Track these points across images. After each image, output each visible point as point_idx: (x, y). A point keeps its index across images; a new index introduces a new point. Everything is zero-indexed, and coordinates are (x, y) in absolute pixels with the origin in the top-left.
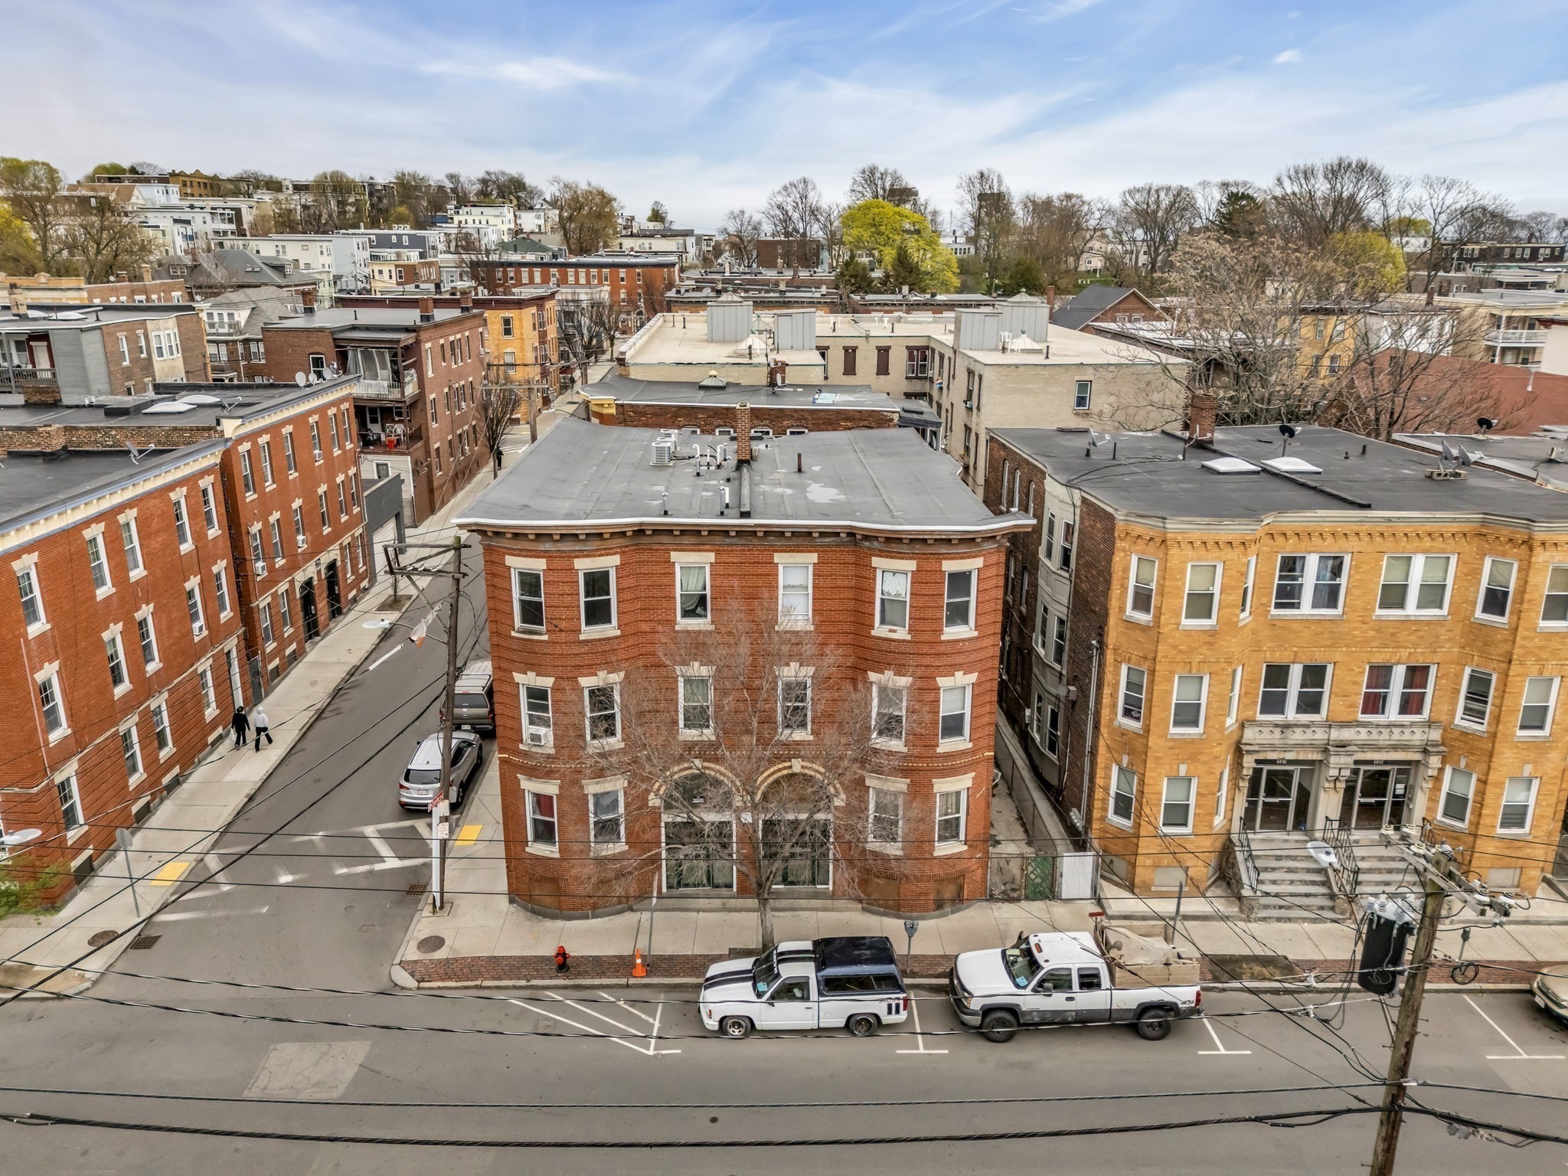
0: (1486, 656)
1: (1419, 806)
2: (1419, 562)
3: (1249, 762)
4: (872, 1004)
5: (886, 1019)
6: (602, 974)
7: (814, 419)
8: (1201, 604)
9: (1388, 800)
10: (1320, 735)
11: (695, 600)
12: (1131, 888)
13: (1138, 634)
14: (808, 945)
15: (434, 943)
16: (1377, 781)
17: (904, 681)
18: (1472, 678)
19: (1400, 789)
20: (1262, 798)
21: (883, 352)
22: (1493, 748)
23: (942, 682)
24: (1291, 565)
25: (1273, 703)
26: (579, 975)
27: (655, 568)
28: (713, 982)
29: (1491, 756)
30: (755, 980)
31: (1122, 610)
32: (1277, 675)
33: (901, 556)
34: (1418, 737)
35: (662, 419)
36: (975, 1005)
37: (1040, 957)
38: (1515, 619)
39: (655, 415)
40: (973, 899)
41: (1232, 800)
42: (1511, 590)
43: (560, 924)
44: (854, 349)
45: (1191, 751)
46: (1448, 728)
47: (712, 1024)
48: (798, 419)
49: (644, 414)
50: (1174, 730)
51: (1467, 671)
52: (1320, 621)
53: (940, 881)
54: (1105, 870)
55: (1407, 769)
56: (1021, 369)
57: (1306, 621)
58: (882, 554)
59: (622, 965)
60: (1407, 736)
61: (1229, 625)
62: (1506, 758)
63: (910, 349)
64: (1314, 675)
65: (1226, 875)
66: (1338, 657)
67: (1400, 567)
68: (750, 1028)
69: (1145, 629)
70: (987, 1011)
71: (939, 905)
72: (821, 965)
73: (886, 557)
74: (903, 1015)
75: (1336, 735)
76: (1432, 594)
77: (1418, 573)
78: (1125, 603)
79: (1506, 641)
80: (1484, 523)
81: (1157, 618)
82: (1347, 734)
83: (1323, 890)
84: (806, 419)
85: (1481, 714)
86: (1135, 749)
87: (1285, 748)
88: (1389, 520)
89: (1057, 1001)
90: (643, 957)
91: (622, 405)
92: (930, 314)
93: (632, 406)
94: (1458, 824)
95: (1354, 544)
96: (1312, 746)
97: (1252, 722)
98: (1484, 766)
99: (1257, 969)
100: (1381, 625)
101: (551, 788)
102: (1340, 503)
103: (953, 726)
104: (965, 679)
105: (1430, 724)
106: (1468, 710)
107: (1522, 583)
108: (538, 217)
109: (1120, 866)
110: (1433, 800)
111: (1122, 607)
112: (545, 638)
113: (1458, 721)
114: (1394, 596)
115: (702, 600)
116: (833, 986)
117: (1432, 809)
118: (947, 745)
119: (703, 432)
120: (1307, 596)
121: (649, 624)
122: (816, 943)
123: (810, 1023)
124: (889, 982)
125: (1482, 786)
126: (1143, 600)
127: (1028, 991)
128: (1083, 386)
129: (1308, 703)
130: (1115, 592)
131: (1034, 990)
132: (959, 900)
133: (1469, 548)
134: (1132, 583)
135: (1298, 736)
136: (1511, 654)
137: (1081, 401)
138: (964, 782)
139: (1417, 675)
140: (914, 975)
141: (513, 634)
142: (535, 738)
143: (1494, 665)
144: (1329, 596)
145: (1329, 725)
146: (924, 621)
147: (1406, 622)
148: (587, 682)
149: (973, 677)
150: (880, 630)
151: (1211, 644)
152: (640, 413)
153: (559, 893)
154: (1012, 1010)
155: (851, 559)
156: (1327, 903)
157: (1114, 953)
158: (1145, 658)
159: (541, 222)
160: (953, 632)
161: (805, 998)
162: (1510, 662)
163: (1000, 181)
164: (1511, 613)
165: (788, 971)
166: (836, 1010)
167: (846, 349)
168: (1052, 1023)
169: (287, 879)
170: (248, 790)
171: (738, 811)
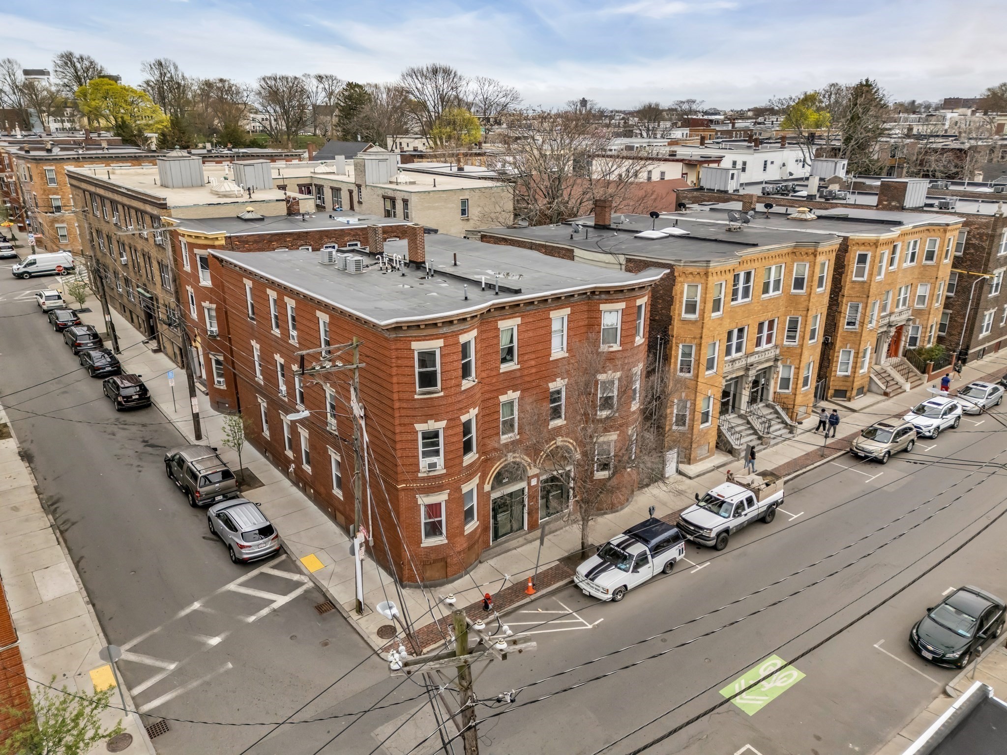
0: (796, 310)
1: (771, 387)
2: (773, 270)
4: (671, 554)
5: (678, 558)
7: (364, 234)
9: (760, 387)
10: (743, 362)
11: (506, 351)
13: (690, 326)
15: (387, 630)
17: (618, 375)
18: (790, 321)
19: (764, 381)
22: (802, 351)
23: (634, 370)
24: (736, 279)
25: (729, 351)
27: (489, 334)
29: (801, 356)
30: (614, 565)
31: (680, 315)
32: (730, 336)
33: (617, 301)
34: (773, 354)
35: (260, 245)
36: (713, 534)
38: (809, 290)
39: (256, 242)
42: (806, 277)
45: (711, 383)
46: (783, 347)
47: (607, 598)
48: (354, 235)
49: (247, 242)
50: (706, 373)
51: (788, 318)
52: (744, 305)
55: (767, 371)
56: (431, 194)
57: (740, 306)
58: (607, 301)
60: (767, 355)
64: (741, 333)
66: (750, 322)
67: (768, 273)
69: (694, 322)
70: (717, 534)
73: (609, 303)
75: (748, 360)
76: (777, 285)
77: (773, 275)
78: (681, 311)
79: (805, 301)
80: (795, 247)
81: (701, 315)
82: (752, 359)
83: (754, 437)
84: (359, 235)
85: (794, 337)
86: (689, 386)
87: (734, 371)
88: (769, 250)
89: (743, 518)
91: (230, 237)
92: (284, 162)
93: (237, 237)
94: (786, 391)
96: (743, 368)
97: (722, 362)
98: (798, 361)
100: (762, 303)
101: (441, 498)
102: (742, 246)
105: (775, 346)
106: (789, 337)
107: (811, 272)
109: (681, 452)
110: (776, 383)
111: (680, 313)
112: (442, 394)
113: (785, 343)
114: (766, 288)
115: (510, 350)
117: (775, 387)
119: (313, 250)
120: (740, 293)
121: (486, 372)
125: (797, 370)
126: (691, 307)
127: (731, 518)
128: (464, 202)
129: (739, 348)
130: (677, 305)
131: (734, 516)
133: (788, 259)
134: (685, 299)
135: (736, 365)
136: (808, 306)
137: (464, 212)
139: (771, 324)
141: (416, 397)
142: (429, 466)
143: (800, 313)
144: (746, 292)
145: (745, 357)
146: (628, 337)
147: (769, 299)
150: (602, 348)
151: (720, 324)
152: (243, 242)
153: (447, 565)
154: (727, 531)
155: (585, 308)
156: (759, 442)
157: (753, 486)
158: (695, 338)
160: (637, 341)
162: (808, 310)
163: (176, 68)
164: (807, 287)
165: (631, 553)
168: (742, 529)
169: (215, 641)
170: (81, 599)
171: (529, 479)
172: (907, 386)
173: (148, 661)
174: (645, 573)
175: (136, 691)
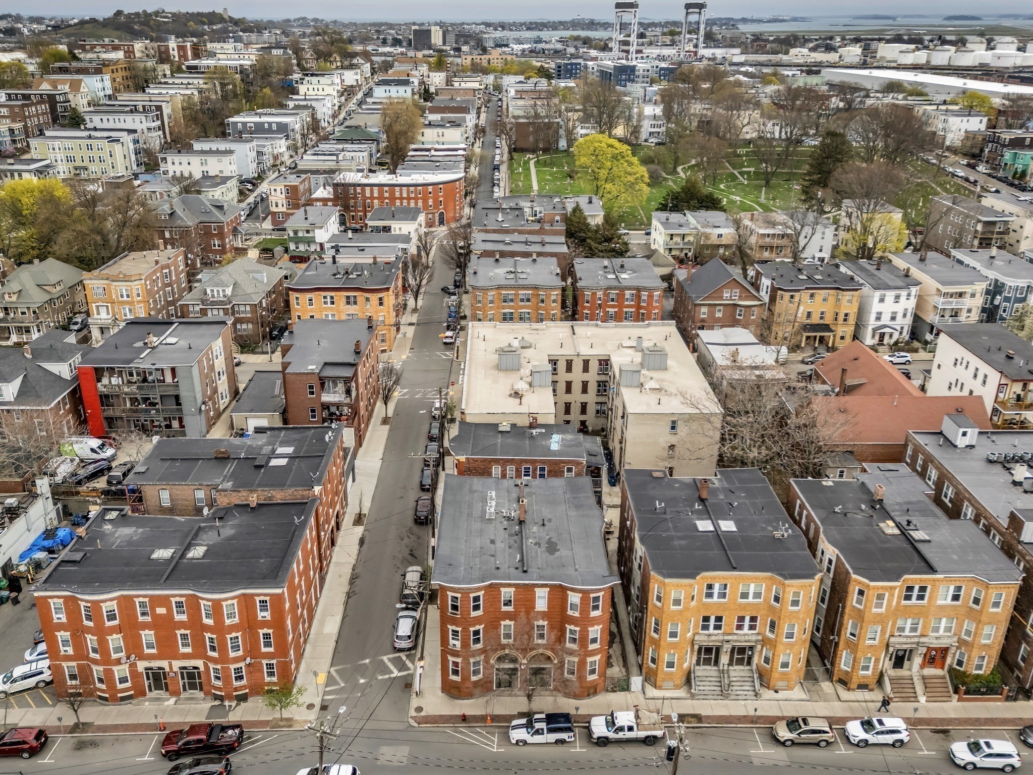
0: (774, 615)
1: (755, 660)
2: (752, 586)
3: (696, 647)
4: (564, 736)
5: (568, 740)
6: (477, 722)
7: (549, 462)
8: (677, 602)
9: (746, 656)
10: (721, 638)
11: (508, 602)
12: (655, 687)
13: (657, 610)
14: (543, 716)
15: (419, 709)
16: (742, 650)
17: (578, 629)
18: (771, 621)
19: (750, 653)
20: (703, 656)
21: (586, 363)
22: (777, 643)
23: (590, 629)
24: (710, 587)
25: (705, 627)
26: (469, 722)
27: (495, 594)
28: (515, 728)
29: (776, 646)
30: (527, 727)
32: (706, 619)
33: (576, 593)
34: (754, 638)
35: (484, 463)
36: (595, 736)
37: (616, 721)
38: (783, 605)
39: (482, 461)
40: (601, 691)
41: (691, 657)
42: (781, 596)
43: (460, 701)
44: (571, 361)
45: (674, 646)
46: (764, 636)
47: (514, 742)
48: (543, 463)
50: (669, 639)
51: (769, 619)
52: (720, 604)
53: (589, 688)
54: (646, 680)
55: (751, 648)
56: (645, 415)
57: (715, 604)
58: (570, 592)
59: (482, 719)
60: (750, 638)
61: (687, 609)
62: (780, 648)
63: (600, 361)
64: (719, 619)
65: (688, 681)
66: (727, 614)
67: (746, 588)
68: (525, 743)
69: (659, 608)
70: (599, 738)
71: (589, 695)
72: (548, 724)
73: (572, 593)
74: (573, 739)
75: (726, 638)
76: (757, 595)
77: (752, 589)
78: (653, 598)
79: (780, 611)
80: (771, 576)
81: (663, 605)
82: (730, 638)
83: (719, 689)
84: (546, 463)
85: (774, 632)
86: (656, 643)
87: (709, 641)
88: (740, 575)
89: (621, 735)
90: (490, 716)
94: (767, 666)
95: (730, 580)
96: (718, 641)
97: (698, 633)
98: (775, 649)
99: (690, 719)
100: (740, 605)
101: (459, 660)
103: (594, 641)
104: (598, 628)
105: (758, 634)
106: (770, 631)
107: (784, 595)
108: (356, 74)
109: (652, 679)
110: (760, 657)
111: (653, 600)
112: (459, 615)
113: (766, 634)
114: (745, 595)
115: (510, 601)
116: (551, 731)
117: (759, 660)
118: (592, 647)
120: (716, 595)
121: (492, 609)
122: (547, 715)
123: (545, 741)
124: (569, 730)
125: (774, 655)
126: (659, 599)
127: (612, 732)
128: (674, 422)
129: (717, 627)
130: (650, 595)
132: (595, 693)
133: (768, 583)
134: (656, 592)
135: (713, 638)
136: (782, 615)
137: (673, 428)
138: (597, 658)
139: (753, 619)
140: (578, 722)
141: (448, 614)
142: (454, 645)
143: (777, 618)
144: (723, 595)
145: (725, 634)
146: (584, 610)
147: (749, 604)
148: (472, 629)
149: (601, 626)
150: (570, 612)
151: (680, 614)
152: (475, 460)
153: (460, 691)
154: (606, 738)
155: (560, 592)
156: (720, 693)
157: (639, 720)
158: (660, 616)
159: (358, 77)
160: (595, 614)
161: (543, 734)
162: (781, 618)
164: (782, 603)
165: (538, 726)
166: (553, 737)
167: (567, 361)
168: (619, 742)
169: (362, 681)
170: (335, 638)
171: (521, 664)
172: (923, 699)
173: (338, 678)
174: (538, 739)
175: (328, 689)
